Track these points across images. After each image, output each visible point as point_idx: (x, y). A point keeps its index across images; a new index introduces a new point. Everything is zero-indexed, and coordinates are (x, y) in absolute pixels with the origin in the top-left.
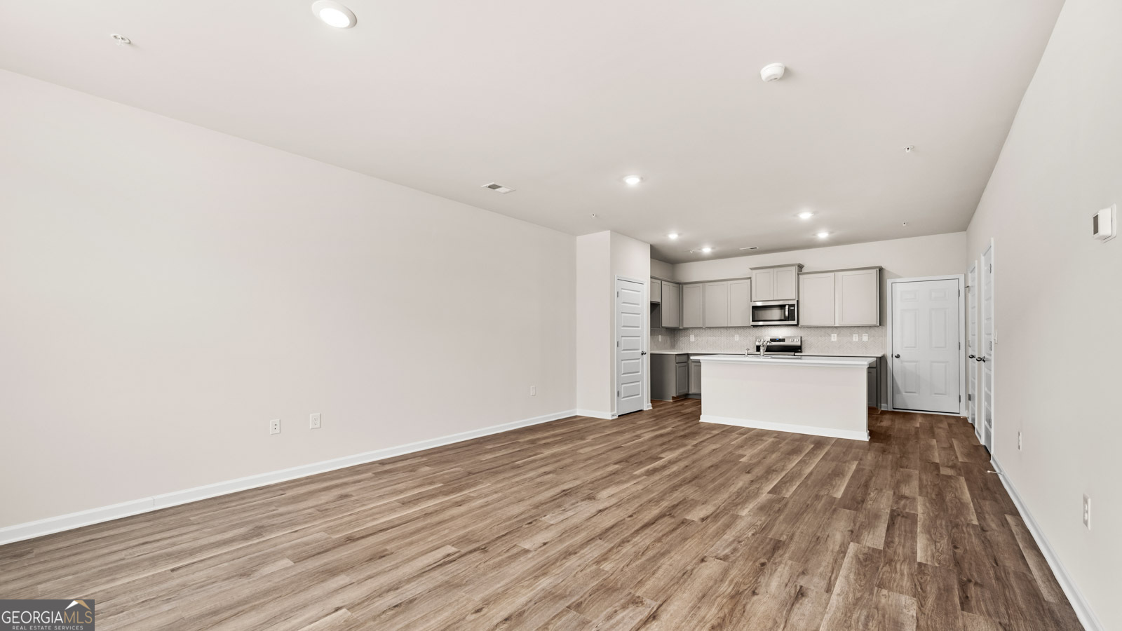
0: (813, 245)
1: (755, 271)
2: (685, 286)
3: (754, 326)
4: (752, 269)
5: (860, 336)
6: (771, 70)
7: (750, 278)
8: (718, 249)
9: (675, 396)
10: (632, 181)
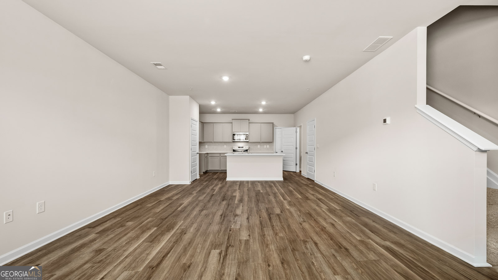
0: (257, 113)
1: (233, 120)
2: (205, 124)
3: (233, 142)
4: (232, 119)
5: (267, 146)
6: (306, 57)
7: (232, 123)
8: (223, 110)
9: (204, 171)
10: (226, 79)
